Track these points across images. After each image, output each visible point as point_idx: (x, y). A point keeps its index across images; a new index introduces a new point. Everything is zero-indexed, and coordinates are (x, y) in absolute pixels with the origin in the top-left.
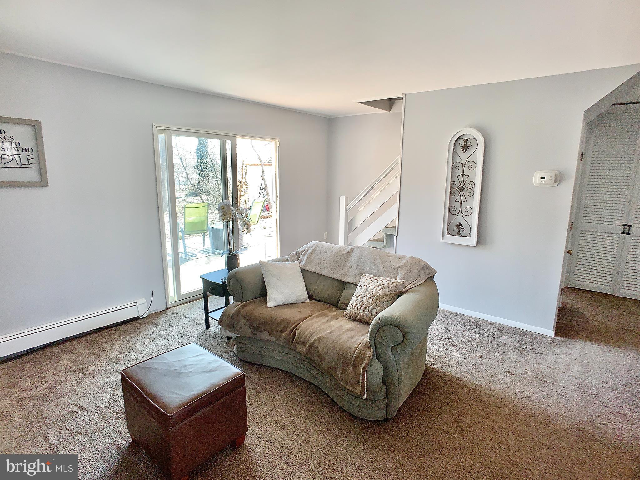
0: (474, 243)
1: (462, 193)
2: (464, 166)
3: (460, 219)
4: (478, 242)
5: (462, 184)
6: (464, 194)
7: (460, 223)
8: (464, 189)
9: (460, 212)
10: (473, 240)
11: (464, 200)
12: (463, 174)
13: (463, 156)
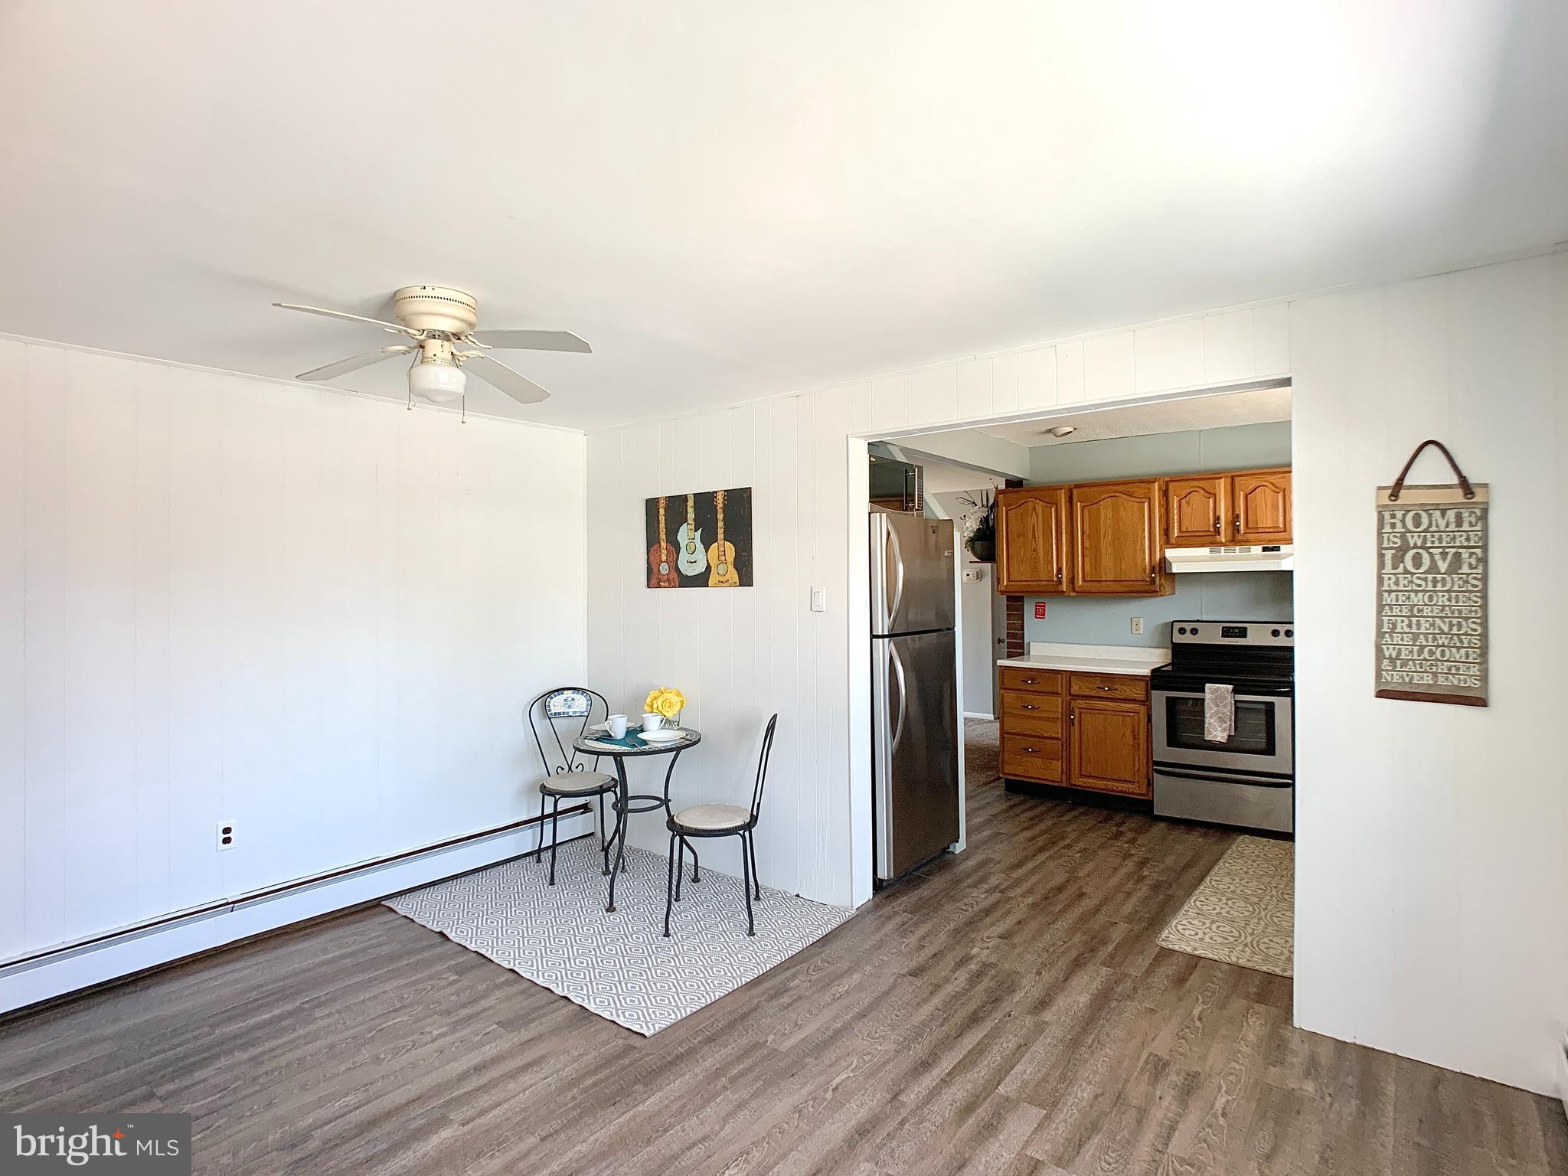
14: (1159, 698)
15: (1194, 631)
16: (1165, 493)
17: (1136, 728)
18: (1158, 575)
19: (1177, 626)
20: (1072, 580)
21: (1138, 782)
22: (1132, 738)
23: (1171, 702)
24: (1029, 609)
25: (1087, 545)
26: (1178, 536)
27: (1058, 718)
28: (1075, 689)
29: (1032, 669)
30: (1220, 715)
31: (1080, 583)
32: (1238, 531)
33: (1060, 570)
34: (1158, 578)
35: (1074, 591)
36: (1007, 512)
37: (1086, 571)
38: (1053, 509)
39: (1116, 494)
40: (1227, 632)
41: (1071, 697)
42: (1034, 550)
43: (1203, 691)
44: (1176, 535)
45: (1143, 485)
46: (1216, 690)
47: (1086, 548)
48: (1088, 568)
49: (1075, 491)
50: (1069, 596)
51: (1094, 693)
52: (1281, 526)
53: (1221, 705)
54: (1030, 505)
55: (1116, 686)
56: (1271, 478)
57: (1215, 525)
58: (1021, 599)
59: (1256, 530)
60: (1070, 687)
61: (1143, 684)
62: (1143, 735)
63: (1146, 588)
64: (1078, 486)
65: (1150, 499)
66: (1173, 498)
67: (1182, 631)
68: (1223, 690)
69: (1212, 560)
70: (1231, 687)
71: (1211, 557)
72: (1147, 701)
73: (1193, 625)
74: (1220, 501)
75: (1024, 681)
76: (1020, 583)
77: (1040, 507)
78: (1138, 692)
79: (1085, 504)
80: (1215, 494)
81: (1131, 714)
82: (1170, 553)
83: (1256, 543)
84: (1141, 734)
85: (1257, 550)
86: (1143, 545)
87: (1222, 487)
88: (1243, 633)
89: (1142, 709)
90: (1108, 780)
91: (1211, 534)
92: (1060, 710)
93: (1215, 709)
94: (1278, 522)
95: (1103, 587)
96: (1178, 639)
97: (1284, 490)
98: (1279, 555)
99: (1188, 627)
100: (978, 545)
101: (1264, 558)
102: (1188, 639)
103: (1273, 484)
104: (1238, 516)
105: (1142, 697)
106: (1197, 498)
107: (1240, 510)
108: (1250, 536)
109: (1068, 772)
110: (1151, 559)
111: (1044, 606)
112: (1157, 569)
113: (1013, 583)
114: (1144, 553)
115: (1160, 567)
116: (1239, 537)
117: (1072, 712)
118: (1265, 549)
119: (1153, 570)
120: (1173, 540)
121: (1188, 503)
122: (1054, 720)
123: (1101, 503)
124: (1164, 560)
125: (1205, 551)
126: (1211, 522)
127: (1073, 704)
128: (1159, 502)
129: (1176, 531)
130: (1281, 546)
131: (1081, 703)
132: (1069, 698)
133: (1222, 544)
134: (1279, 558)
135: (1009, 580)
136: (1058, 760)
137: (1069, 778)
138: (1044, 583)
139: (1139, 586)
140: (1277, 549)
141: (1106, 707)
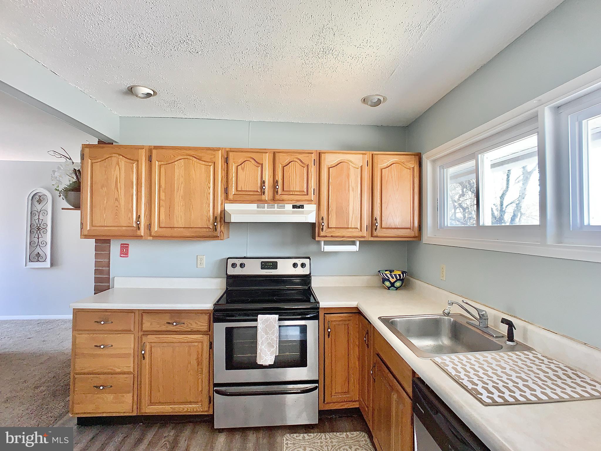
0: (49, 266)
1: (38, 232)
2: (39, 213)
3: (38, 250)
4: (52, 265)
5: (39, 226)
6: (40, 232)
7: (38, 253)
8: (40, 229)
9: (38, 245)
10: (48, 264)
11: (40, 236)
12: (39, 219)
13: (39, 207)
14: (220, 329)
15: (242, 265)
16: (226, 161)
17: (200, 356)
18: (219, 223)
19: (230, 262)
20: (149, 227)
21: (201, 401)
22: (196, 365)
23: (229, 332)
24: (115, 248)
25: (163, 197)
26: (234, 194)
27: (130, 354)
28: (147, 326)
29: (106, 310)
30: (269, 341)
31: (156, 230)
32: (277, 192)
33: (138, 217)
34: (219, 226)
35: (150, 235)
36: (92, 164)
37: (161, 219)
38: (135, 165)
39: (188, 157)
40: (264, 266)
41: (142, 333)
42: (116, 199)
43: (256, 320)
44: (233, 193)
45: (209, 152)
46: (266, 321)
47: (163, 200)
48: (162, 217)
49: (154, 152)
50: (146, 239)
51: (164, 328)
52: (305, 190)
53: (270, 332)
54: (114, 160)
55: (183, 321)
56: (300, 156)
57: (262, 188)
58: (108, 241)
59: (289, 193)
60: (142, 324)
61: (206, 317)
62: (205, 362)
63: (210, 234)
64: (156, 148)
65: (214, 163)
66: (232, 165)
67: (234, 265)
68: (271, 320)
69: (258, 213)
70: (277, 317)
71: (258, 211)
72: (209, 332)
73: (242, 261)
74: (265, 171)
75: (97, 322)
76: (102, 228)
77: (123, 162)
78: (202, 324)
79: (162, 163)
80: (262, 164)
81: (196, 344)
82: (228, 207)
83: (288, 201)
84: (204, 359)
85: (289, 207)
86: (208, 199)
87: (267, 160)
88: (274, 266)
89: (206, 339)
90: (174, 403)
91: (258, 194)
92: (133, 346)
93: (265, 336)
94: (303, 187)
95: (175, 232)
96: (232, 271)
97: (308, 166)
98: (303, 211)
99: (238, 262)
100: (72, 194)
101: (294, 213)
102: (238, 271)
103: (301, 161)
104: (277, 182)
105: (205, 328)
106: (250, 166)
107: (278, 178)
108: (285, 197)
109: (139, 402)
110: (214, 212)
111: (128, 247)
112: (219, 219)
113: (95, 228)
114: (209, 207)
115: (221, 218)
116: (277, 197)
117: (143, 348)
118: (294, 207)
119: (215, 219)
120: (231, 197)
121: (243, 169)
122: (125, 356)
123: (176, 163)
124: (223, 212)
125: (253, 207)
126: (259, 185)
127: (144, 339)
128: (222, 166)
129: (233, 190)
130: (304, 205)
131: (152, 338)
132: (141, 333)
133: (265, 202)
134: (302, 213)
135: (92, 225)
136: (129, 392)
137: (139, 408)
138: (124, 228)
139: (204, 232)
140: (302, 207)
141: (175, 340)
